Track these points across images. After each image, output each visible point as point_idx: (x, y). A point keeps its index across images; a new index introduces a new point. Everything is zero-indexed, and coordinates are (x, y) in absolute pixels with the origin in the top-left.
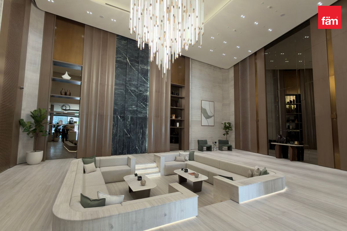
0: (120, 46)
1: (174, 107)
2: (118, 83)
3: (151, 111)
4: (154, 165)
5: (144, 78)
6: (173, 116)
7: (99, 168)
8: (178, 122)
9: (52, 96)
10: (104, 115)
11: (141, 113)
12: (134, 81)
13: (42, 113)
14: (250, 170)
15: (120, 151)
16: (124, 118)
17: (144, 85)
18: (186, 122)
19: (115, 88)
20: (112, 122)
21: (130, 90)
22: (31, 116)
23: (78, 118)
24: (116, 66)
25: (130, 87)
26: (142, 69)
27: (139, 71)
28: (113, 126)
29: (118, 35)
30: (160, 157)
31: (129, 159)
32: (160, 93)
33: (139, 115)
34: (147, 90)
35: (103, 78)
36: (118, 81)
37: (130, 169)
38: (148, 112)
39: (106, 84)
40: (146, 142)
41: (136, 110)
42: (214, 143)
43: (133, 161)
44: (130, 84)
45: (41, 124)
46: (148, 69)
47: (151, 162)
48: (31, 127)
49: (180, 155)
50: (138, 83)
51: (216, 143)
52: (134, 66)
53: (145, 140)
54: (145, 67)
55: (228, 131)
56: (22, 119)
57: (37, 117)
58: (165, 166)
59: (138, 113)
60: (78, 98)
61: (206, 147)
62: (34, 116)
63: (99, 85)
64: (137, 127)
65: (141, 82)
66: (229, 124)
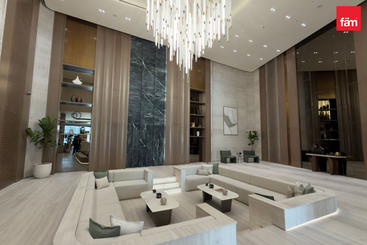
0: (134, 47)
1: (194, 114)
2: (132, 88)
3: (168, 119)
4: (174, 179)
5: (161, 83)
6: (193, 124)
7: (112, 183)
8: (198, 131)
9: (62, 103)
10: (117, 123)
11: (158, 121)
12: (150, 86)
13: (51, 121)
14: (289, 187)
15: (135, 163)
16: (139, 127)
17: (161, 91)
18: (207, 131)
19: (129, 93)
20: (127, 132)
21: (146, 95)
22: (40, 125)
23: (90, 128)
24: (130, 70)
25: (145, 92)
26: (158, 73)
27: (156, 75)
28: (128, 135)
29: (132, 36)
30: (180, 171)
31: (146, 173)
32: (178, 99)
33: (156, 123)
34: (164, 96)
35: (117, 83)
36: (133, 86)
37: (148, 184)
38: (165, 120)
39: (120, 89)
40: (164, 153)
41: (152, 118)
42: (239, 155)
43: (150, 176)
44: (145, 89)
45: (50, 134)
46: (165, 72)
47: (170, 176)
48: (39, 136)
49: (202, 168)
50: (154, 88)
51: (240, 153)
52: (150, 70)
53: (162, 151)
54: (162, 71)
55: (254, 141)
56: (29, 128)
57: (45, 125)
58: (186, 180)
59: (154, 120)
60: (90, 105)
61: (229, 159)
62: (42, 124)
63: (112, 90)
64: (154, 136)
65: (157, 87)
66: (255, 132)
